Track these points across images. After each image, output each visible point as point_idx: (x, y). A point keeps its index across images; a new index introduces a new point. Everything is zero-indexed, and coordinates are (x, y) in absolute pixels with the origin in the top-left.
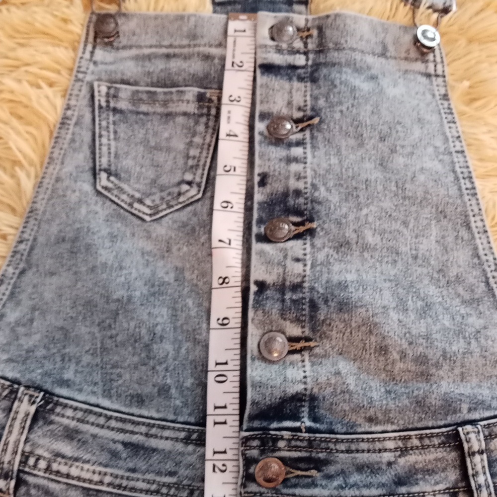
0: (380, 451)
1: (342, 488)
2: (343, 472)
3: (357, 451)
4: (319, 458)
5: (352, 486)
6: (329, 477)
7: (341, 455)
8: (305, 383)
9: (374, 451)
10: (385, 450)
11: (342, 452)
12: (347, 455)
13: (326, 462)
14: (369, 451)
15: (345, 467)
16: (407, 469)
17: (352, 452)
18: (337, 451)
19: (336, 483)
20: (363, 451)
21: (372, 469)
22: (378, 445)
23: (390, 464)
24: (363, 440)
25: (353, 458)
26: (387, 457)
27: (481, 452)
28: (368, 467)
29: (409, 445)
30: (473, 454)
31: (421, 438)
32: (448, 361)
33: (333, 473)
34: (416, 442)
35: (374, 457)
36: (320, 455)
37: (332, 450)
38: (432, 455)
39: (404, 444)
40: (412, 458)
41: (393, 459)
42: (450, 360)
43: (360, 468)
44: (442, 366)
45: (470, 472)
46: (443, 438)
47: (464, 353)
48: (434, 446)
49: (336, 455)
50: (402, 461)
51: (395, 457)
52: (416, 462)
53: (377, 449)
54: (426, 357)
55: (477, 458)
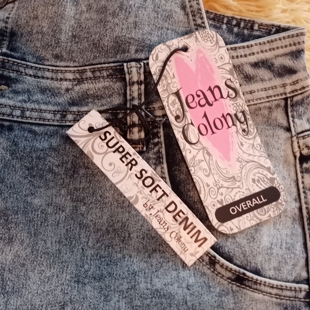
0: (61, 80)
1: (25, 102)
2: (28, 91)
3: (43, 78)
4: (10, 76)
5: (34, 102)
6: (16, 92)
7: (29, 78)
8: (6, 22)
9: (57, 80)
10: (66, 80)
11: (30, 76)
12: (33, 79)
13: (16, 81)
14: (52, 79)
15: (31, 88)
16: (80, 94)
17: (39, 77)
18: (26, 74)
19: (20, 98)
20: (48, 78)
21: (54, 92)
22: (60, 76)
23: (67, 90)
24: (49, 70)
25: (38, 82)
26: (66, 85)
27: (139, 83)
28: (50, 91)
29: (84, 77)
30: (133, 83)
31: (93, 72)
32: (124, 11)
33: (20, 90)
34: (89, 74)
35: (56, 84)
36: (11, 74)
37: (22, 72)
38: (100, 84)
39: (80, 76)
40: (85, 86)
41: (70, 87)
42: (126, 11)
43: (43, 91)
44: (118, 15)
45: (128, 97)
46: (110, 71)
47: (139, 7)
48: (103, 77)
49: (24, 77)
50: (77, 88)
51: (73, 85)
52: (88, 89)
53: (59, 78)
54: (106, 8)
55: (136, 87)
